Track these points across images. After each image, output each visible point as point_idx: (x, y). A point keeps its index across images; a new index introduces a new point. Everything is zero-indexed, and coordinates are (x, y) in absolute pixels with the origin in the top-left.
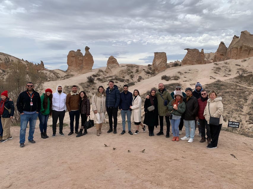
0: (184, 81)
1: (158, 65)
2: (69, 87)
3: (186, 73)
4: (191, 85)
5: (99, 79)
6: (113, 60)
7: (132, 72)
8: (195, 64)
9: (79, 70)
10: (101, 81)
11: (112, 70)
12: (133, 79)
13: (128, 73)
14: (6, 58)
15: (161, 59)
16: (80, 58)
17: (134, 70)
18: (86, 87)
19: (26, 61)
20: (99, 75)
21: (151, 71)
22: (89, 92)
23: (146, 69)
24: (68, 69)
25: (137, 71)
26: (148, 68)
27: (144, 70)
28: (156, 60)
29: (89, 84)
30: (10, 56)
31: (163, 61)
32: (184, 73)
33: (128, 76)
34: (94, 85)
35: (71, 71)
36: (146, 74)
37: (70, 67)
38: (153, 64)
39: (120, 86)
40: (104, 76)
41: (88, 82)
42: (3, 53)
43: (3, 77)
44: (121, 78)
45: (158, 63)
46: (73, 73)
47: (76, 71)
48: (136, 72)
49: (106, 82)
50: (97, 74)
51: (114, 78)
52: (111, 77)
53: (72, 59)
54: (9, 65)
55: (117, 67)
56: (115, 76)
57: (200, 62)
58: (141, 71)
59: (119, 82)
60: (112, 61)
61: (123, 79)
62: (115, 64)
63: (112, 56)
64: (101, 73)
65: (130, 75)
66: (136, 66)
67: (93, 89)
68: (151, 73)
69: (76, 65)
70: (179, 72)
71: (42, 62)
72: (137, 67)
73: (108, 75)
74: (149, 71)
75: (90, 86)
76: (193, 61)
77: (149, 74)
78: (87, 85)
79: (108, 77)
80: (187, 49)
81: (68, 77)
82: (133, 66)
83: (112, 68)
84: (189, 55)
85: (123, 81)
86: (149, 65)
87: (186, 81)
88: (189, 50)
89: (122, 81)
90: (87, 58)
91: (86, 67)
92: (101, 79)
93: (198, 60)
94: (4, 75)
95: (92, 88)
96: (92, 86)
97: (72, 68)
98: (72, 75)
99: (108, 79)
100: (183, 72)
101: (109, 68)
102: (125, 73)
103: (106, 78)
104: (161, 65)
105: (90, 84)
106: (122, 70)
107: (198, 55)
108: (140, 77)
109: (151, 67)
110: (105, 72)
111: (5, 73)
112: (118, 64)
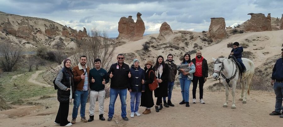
0: (254, 50)
1: (216, 31)
2: (126, 55)
3: (254, 40)
4: (263, 53)
5: (153, 46)
6: (166, 26)
7: (186, 39)
8: (260, 31)
9: (130, 37)
10: (156, 49)
11: (166, 37)
12: (188, 46)
13: (182, 40)
14: (51, 25)
15: (219, 25)
16: (131, 25)
17: (188, 37)
18: (142, 55)
19: (69, 27)
20: (152, 43)
21: (207, 38)
22: (145, 60)
23: (202, 37)
24: (119, 37)
25: (192, 38)
26: (203, 35)
27: (199, 37)
28: (213, 26)
29: (144, 51)
30: (55, 22)
31: (221, 27)
32: (252, 41)
33: (182, 43)
34: (149, 53)
35: (122, 38)
36: (203, 41)
37: (121, 34)
38: (210, 31)
39: (176, 54)
40: (157, 43)
41: (143, 49)
42: (48, 20)
43: (49, 44)
44: (176, 45)
45: (215, 29)
46: (124, 40)
47: (127, 38)
48: (190, 39)
49: (160, 50)
50: (150, 41)
51: (168, 45)
52: (165, 44)
53: (123, 25)
54: (54, 32)
55: (170, 34)
56: (169, 43)
57: (266, 29)
58: (196, 38)
59: (174, 49)
60: (165, 28)
61: (178, 46)
62: (168, 31)
63: (165, 22)
64: (154, 40)
65: (185, 42)
66: (189, 32)
67: (149, 57)
68: (208, 40)
69: (128, 32)
70: (246, 40)
71: (85, 29)
72: (190, 34)
73: (161, 42)
74: (205, 38)
75: (145, 53)
76: (258, 28)
77: (205, 42)
78: (143, 53)
79: (161, 45)
80: (251, 14)
81: (120, 44)
82: (186, 33)
83: (165, 35)
84: (253, 20)
85: (179, 49)
86: (204, 32)
87: (257, 49)
88: (253, 15)
89: (177, 48)
90: (138, 25)
91: (137, 34)
92: (155, 46)
93: (263, 26)
94: (50, 42)
95: (148, 55)
96: (148, 54)
97: (123, 35)
98: (124, 43)
99: (162, 46)
100: (250, 39)
101: (162, 35)
102: (179, 40)
103: (160, 45)
104: (219, 32)
105: (146, 52)
106: (177, 37)
107: (264, 21)
108: (196, 44)
109: (206, 33)
110: (158, 39)
111: (51, 39)
112: (171, 30)
